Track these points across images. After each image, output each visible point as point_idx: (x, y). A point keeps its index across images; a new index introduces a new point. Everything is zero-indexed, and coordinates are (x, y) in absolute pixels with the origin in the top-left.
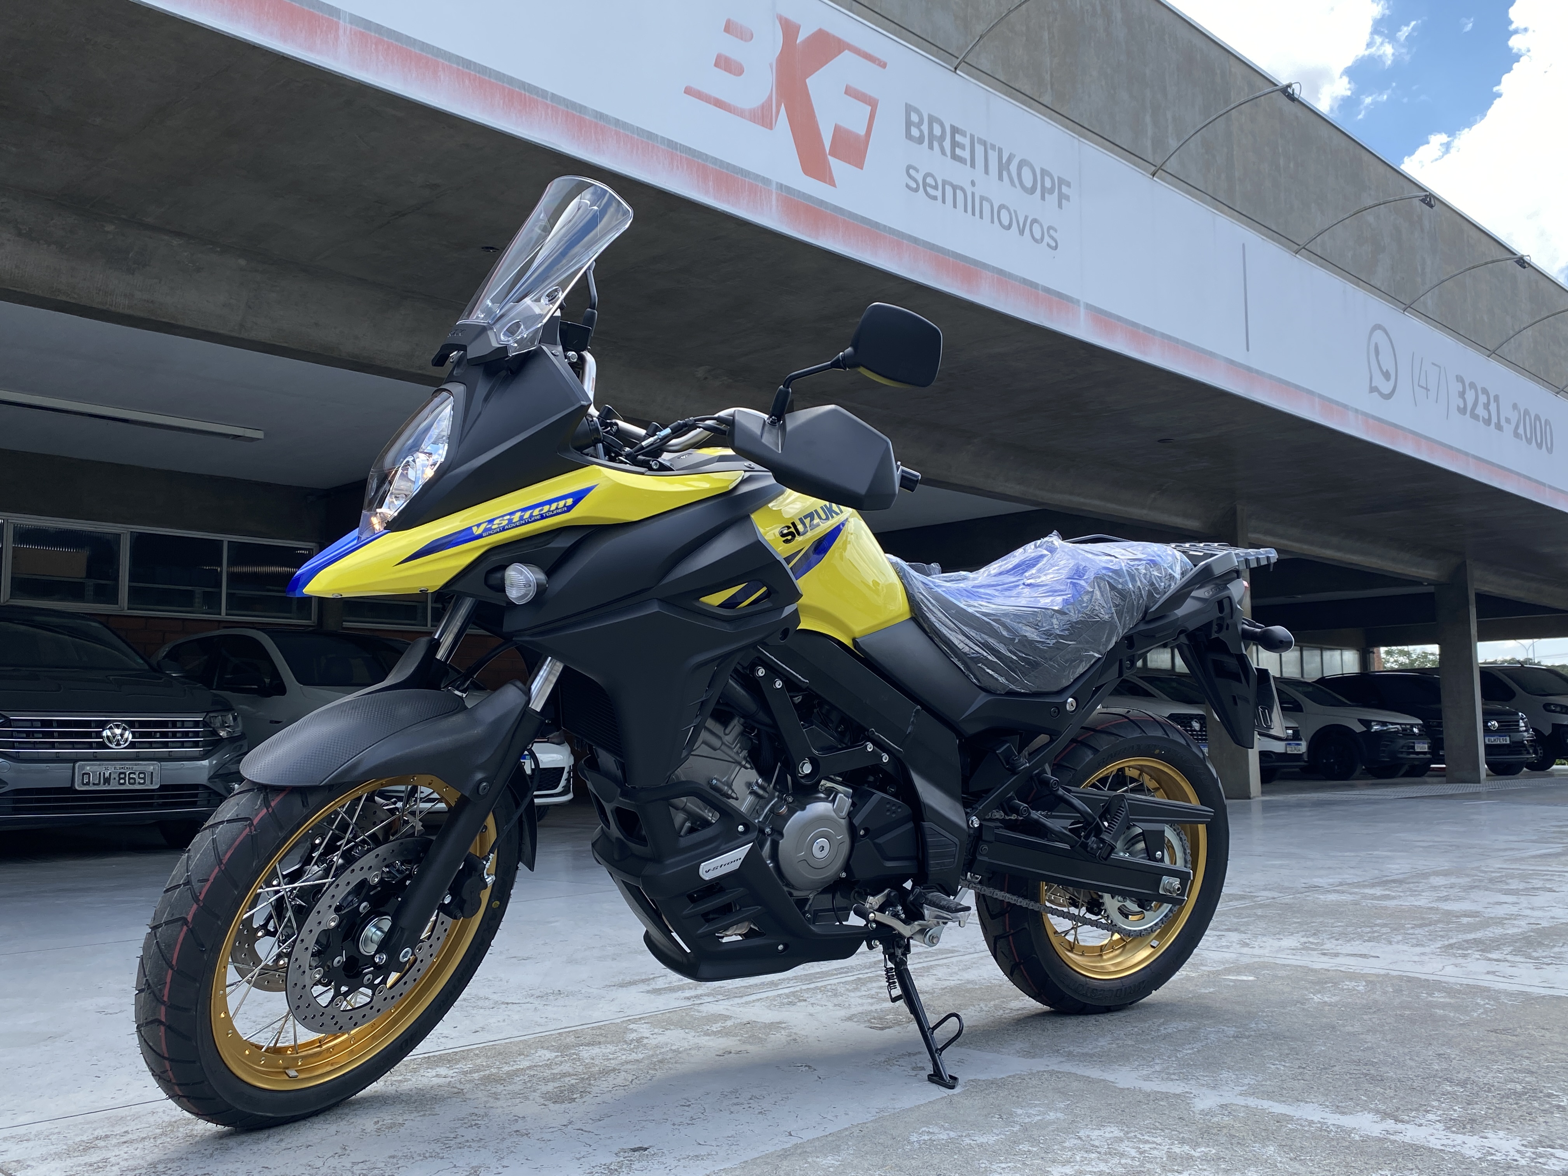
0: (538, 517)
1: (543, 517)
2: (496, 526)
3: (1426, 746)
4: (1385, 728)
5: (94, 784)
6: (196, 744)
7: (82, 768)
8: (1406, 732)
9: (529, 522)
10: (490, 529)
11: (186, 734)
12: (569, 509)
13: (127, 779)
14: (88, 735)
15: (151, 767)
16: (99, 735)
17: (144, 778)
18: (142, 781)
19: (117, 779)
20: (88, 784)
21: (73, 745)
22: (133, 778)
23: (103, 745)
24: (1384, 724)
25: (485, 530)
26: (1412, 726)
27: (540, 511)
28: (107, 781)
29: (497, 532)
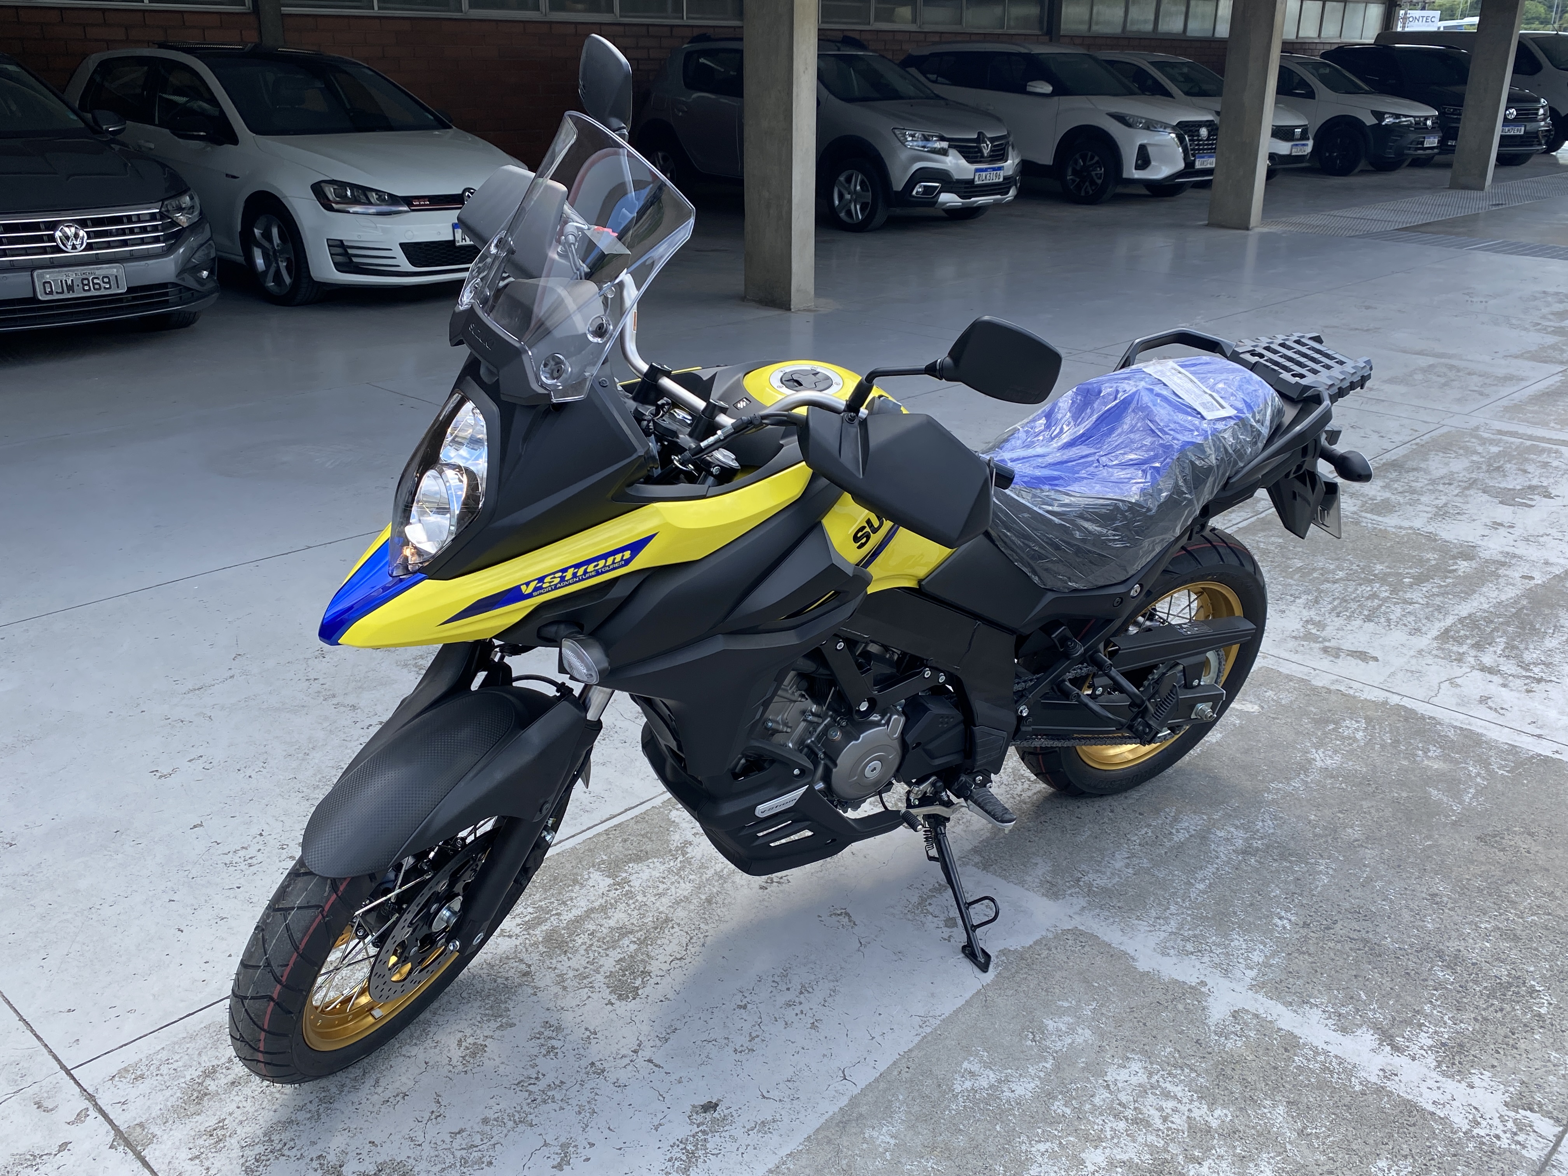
0: (593, 573)
1: (598, 573)
2: (548, 585)
3: (1436, 140)
4: (1397, 121)
5: (57, 293)
6: (156, 240)
7: (41, 276)
8: (1420, 126)
9: (583, 580)
10: (541, 588)
11: (144, 230)
12: (627, 562)
13: (91, 284)
14: (40, 239)
15: (113, 270)
16: (52, 238)
17: (109, 283)
18: (108, 286)
19: (81, 285)
20: (51, 293)
21: (26, 252)
22: (97, 284)
23: (58, 250)
24: (1398, 116)
25: (536, 589)
26: (1427, 118)
27: (595, 566)
28: (70, 288)
29: (549, 591)
